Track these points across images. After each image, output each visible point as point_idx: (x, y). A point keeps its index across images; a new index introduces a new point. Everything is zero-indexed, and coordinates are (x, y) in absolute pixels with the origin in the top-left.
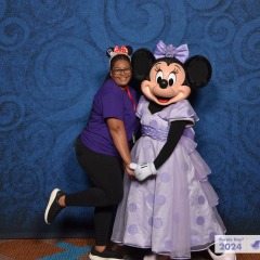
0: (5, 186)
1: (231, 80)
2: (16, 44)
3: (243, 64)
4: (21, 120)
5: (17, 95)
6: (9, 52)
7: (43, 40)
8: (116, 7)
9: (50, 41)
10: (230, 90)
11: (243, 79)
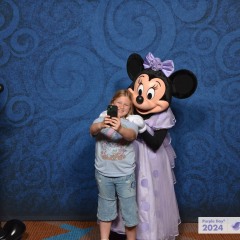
0: (17, 175)
1: (214, 83)
2: (27, 51)
3: (225, 69)
4: (31, 117)
5: (28, 95)
6: (21, 59)
7: (51, 48)
8: (114, 19)
9: (57, 49)
10: (214, 92)
11: (225, 82)
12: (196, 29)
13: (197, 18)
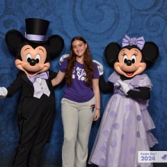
12: (147, 15)
13: (148, 7)
